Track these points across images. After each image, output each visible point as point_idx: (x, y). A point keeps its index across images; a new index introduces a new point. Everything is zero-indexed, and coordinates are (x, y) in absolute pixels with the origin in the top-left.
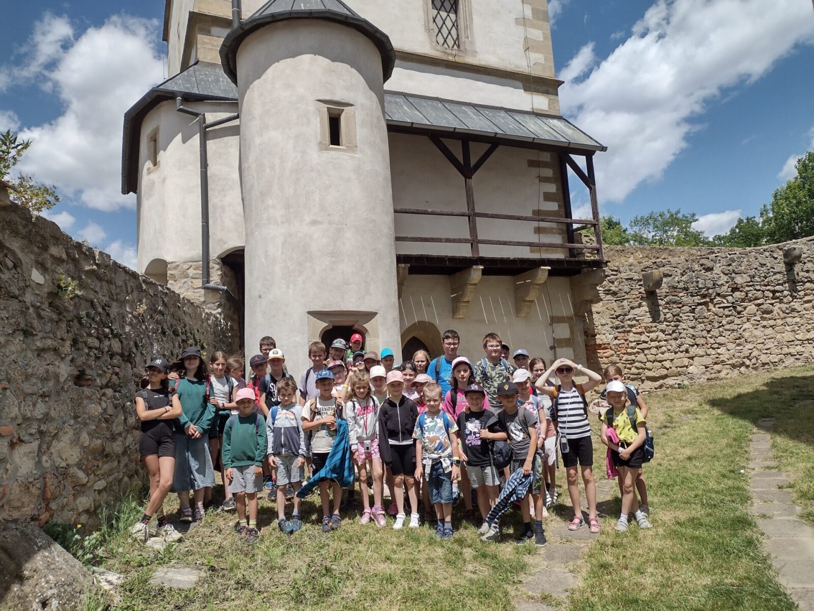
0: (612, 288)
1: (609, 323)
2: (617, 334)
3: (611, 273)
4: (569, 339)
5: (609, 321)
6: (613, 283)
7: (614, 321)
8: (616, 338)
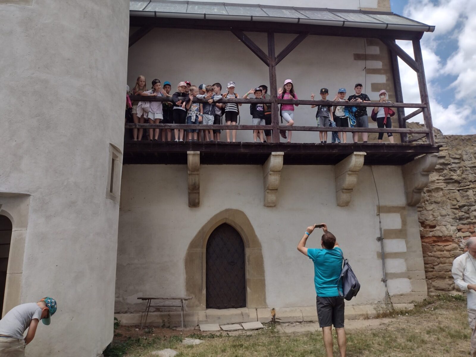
0: (454, 177)
1: (450, 213)
2: (461, 226)
3: (453, 161)
4: (400, 231)
5: (450, 212)
6: (455, 171)
7: (456, 211)
8: (459, 230)
